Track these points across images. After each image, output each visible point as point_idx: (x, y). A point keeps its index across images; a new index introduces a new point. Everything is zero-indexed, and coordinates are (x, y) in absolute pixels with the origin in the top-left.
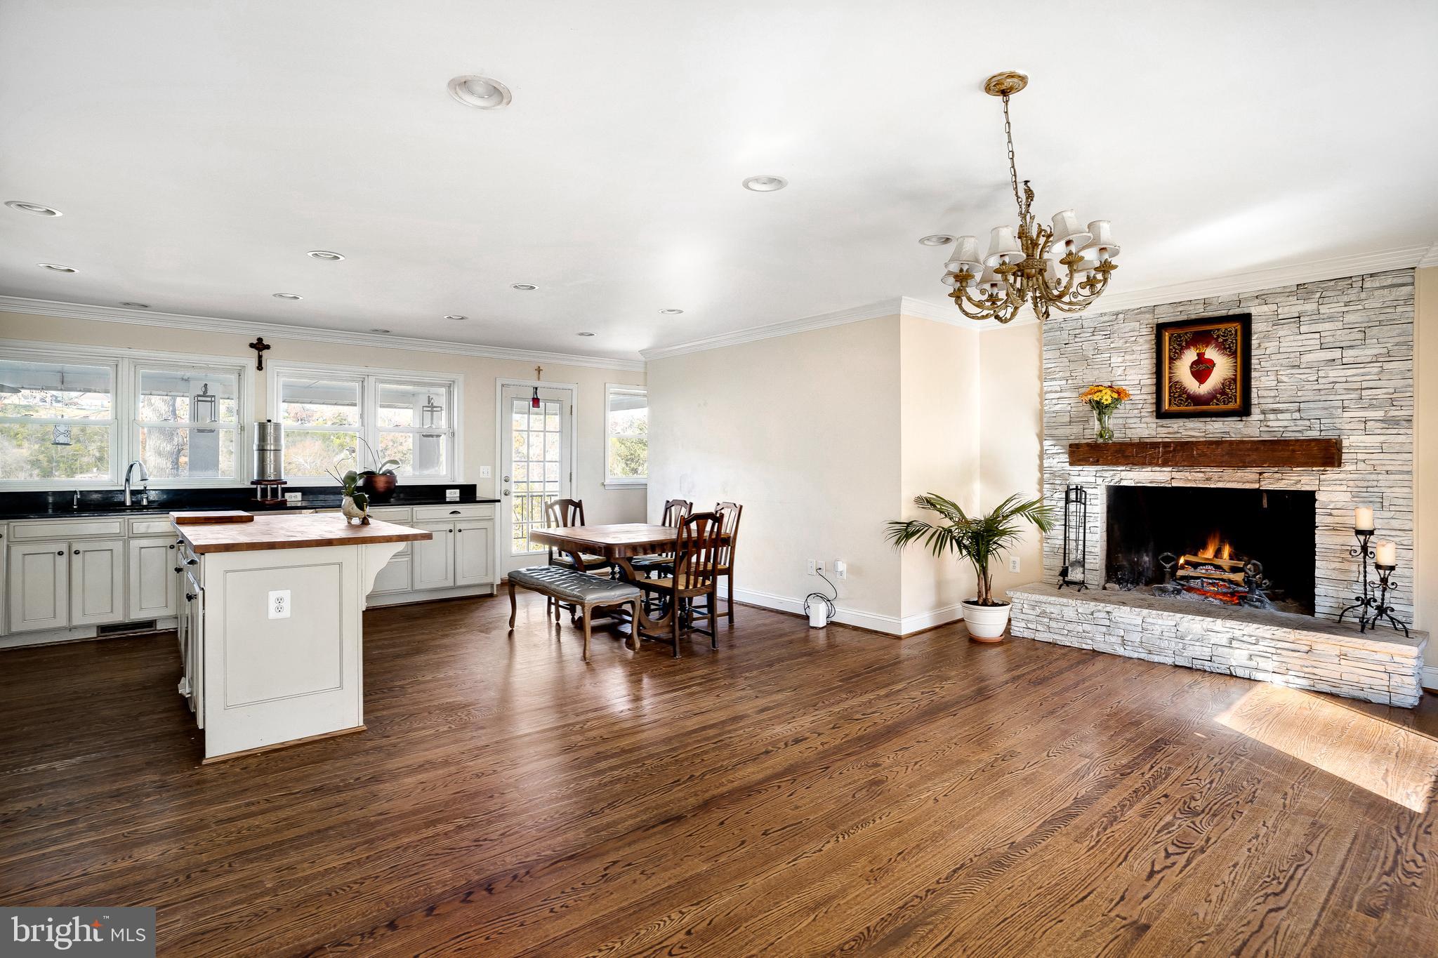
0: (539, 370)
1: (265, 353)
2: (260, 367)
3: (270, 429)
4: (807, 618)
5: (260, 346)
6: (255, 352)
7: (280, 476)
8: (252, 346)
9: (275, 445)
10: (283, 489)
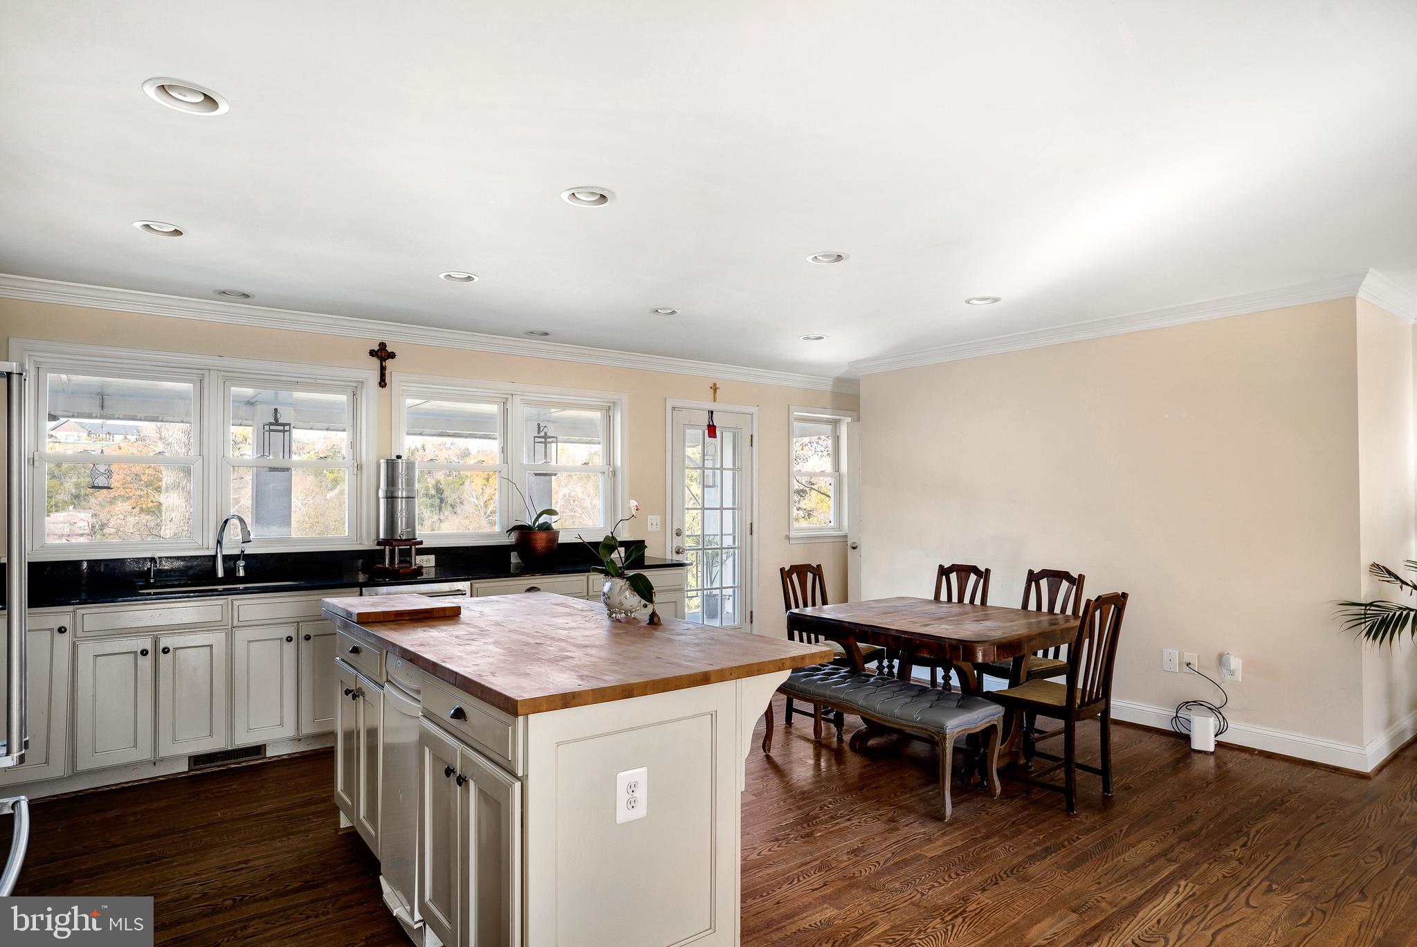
0: (715, 388)
1: (389, 363)
2: (383, 383)
3: (401, 467)
4: (1187, 738)
5: (382, 354)
6: (376, 362)
7: (414, 534)
8: (372, 353)
9: (408, 491)
10: (417, 549)
